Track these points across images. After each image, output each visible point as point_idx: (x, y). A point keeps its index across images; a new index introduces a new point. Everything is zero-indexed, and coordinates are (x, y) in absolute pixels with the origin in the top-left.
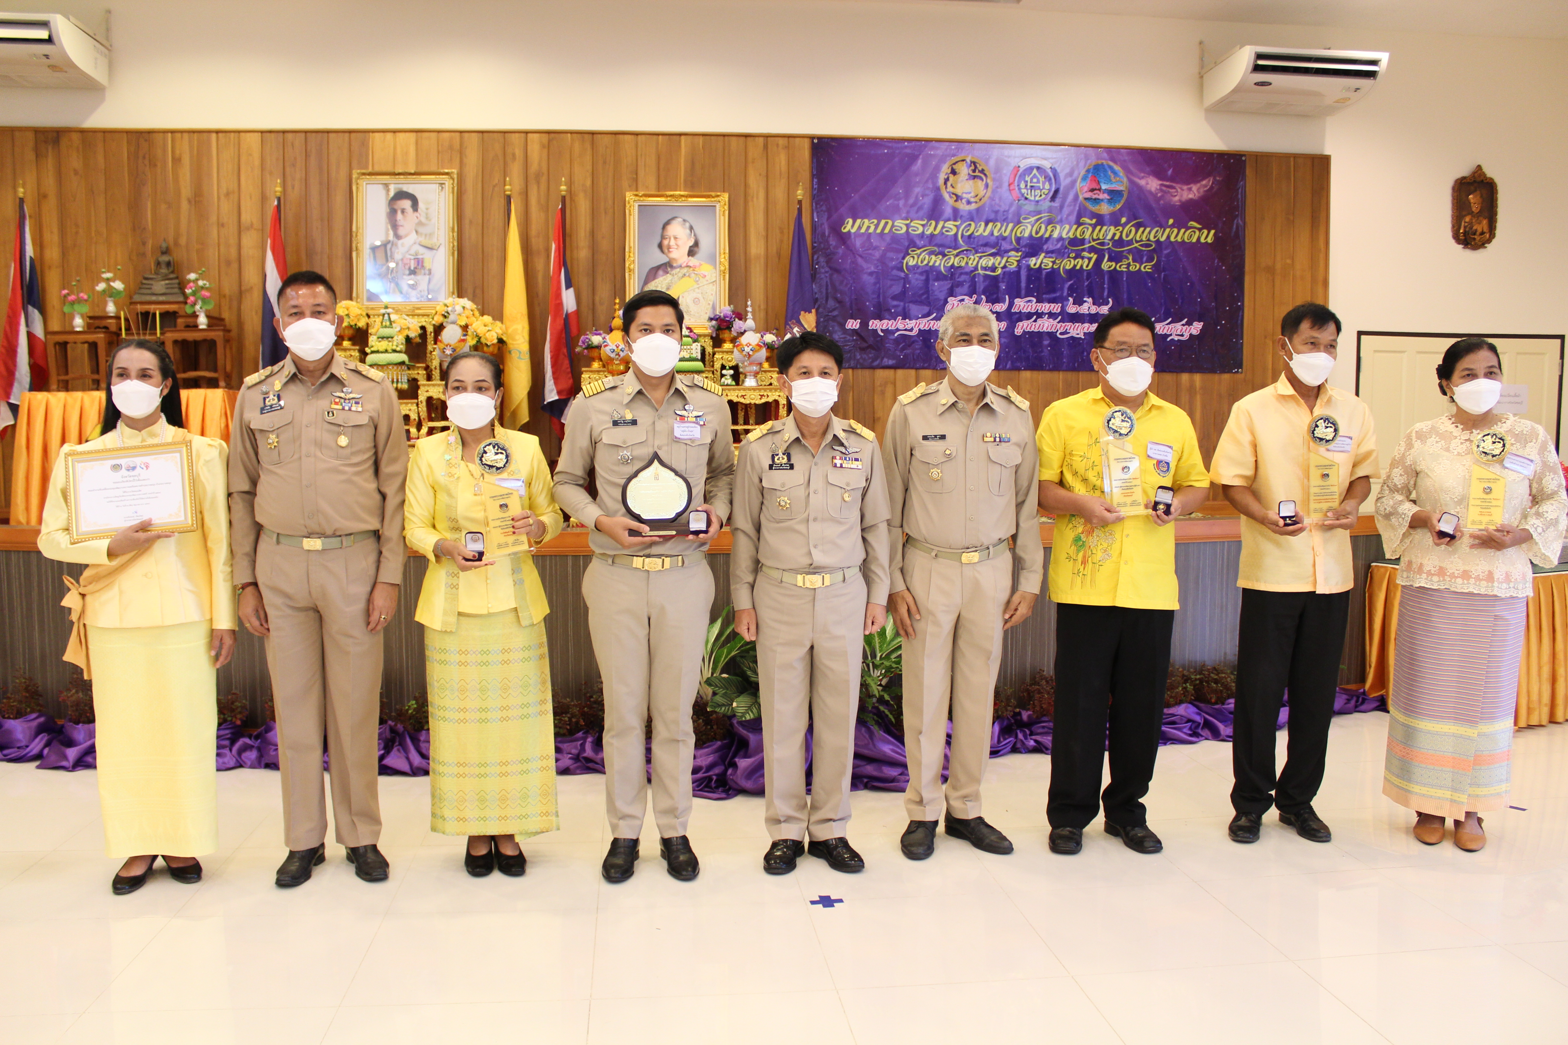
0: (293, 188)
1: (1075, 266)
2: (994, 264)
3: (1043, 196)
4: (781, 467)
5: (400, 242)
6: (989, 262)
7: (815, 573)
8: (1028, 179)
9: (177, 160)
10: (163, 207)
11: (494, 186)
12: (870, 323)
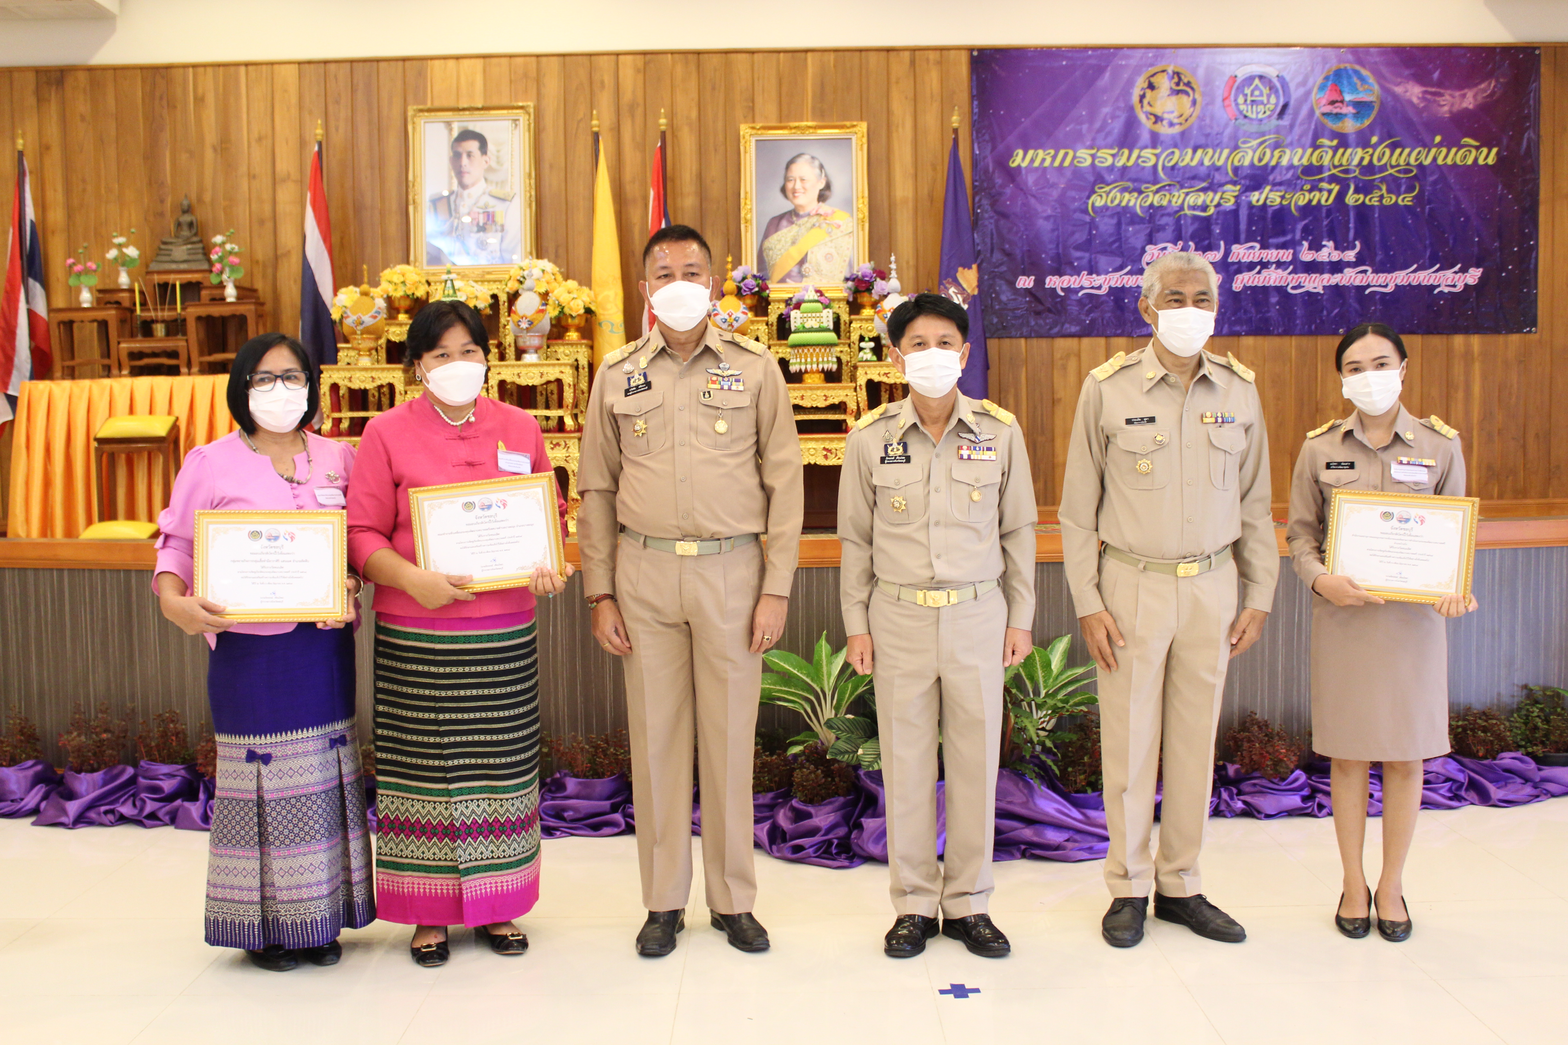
0: (337, 130)
1: (1310, 201)
2: (1204, 201)
3: (1268, 113)
4: (895, 461)
5: (466, 192)
6: (1200, 199)
7: (937, 589)
8: (1248, 91)
9: (200, 100)
10: (184, 156)
11: (579, 122)
12: (1048, 280)
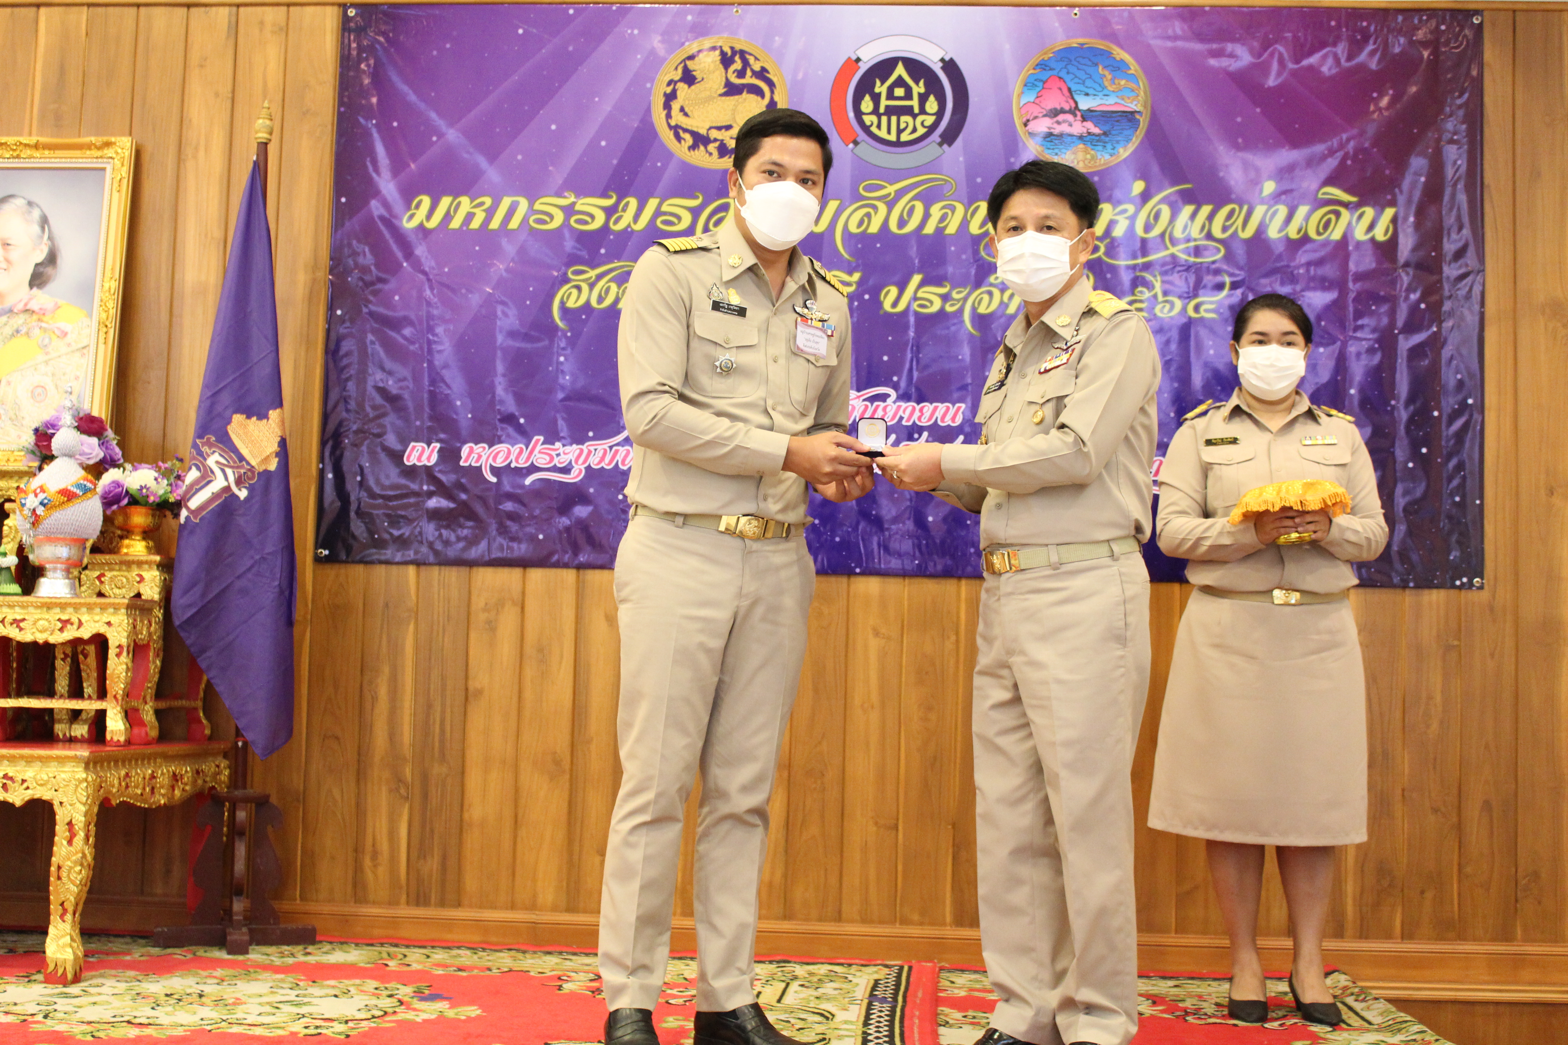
3: (921, 131)
8: (881, 88)
12: (465, 451)
